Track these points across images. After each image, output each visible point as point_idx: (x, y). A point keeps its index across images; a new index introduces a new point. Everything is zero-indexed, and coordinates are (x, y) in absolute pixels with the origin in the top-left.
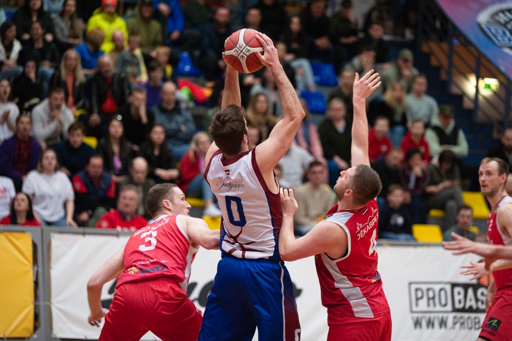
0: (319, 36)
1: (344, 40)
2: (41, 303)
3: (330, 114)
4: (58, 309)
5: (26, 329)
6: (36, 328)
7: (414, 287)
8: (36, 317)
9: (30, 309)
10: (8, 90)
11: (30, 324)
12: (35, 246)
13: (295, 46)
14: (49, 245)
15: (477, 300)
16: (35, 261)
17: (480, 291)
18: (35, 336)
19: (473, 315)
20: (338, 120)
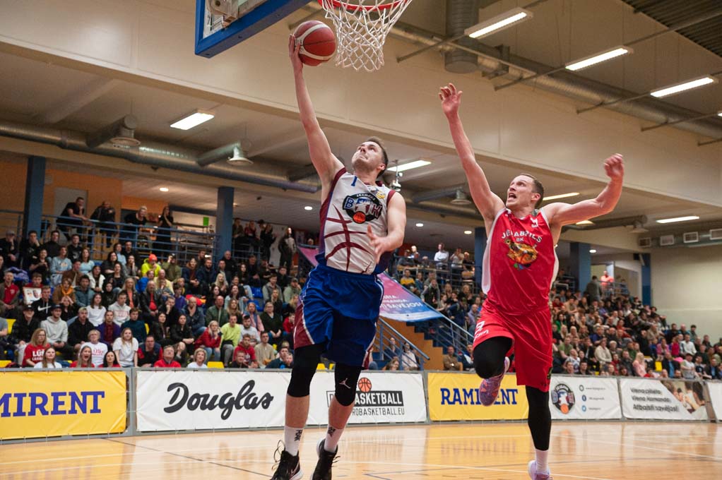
0: (254, 275)
1: (265, 277)
2: (131, 411)
3: (266, 309)
4: (141, 414)
5: (121, 427)
6: (126, 427)
7: (329, 393)
8: (127, 420)
9: (124, 415)
10: (100, 300)
11: (124, 424)
12: (127, 379)
13: (243, 279)
14: (136, 377)
15: (360, 399)
16: (127, 388)
17: (361, 394)
18: (127, 431)
19: (358, 408)
20: (270, 313)
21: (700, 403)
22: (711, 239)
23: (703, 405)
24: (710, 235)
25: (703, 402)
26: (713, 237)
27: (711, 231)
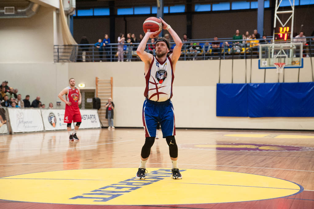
21: (4, 122)
22: (5, 13)
23: (5, 123)
24: (4, 11)
25: (6, 121)
26: (6, 12)
27: (5, 8)
